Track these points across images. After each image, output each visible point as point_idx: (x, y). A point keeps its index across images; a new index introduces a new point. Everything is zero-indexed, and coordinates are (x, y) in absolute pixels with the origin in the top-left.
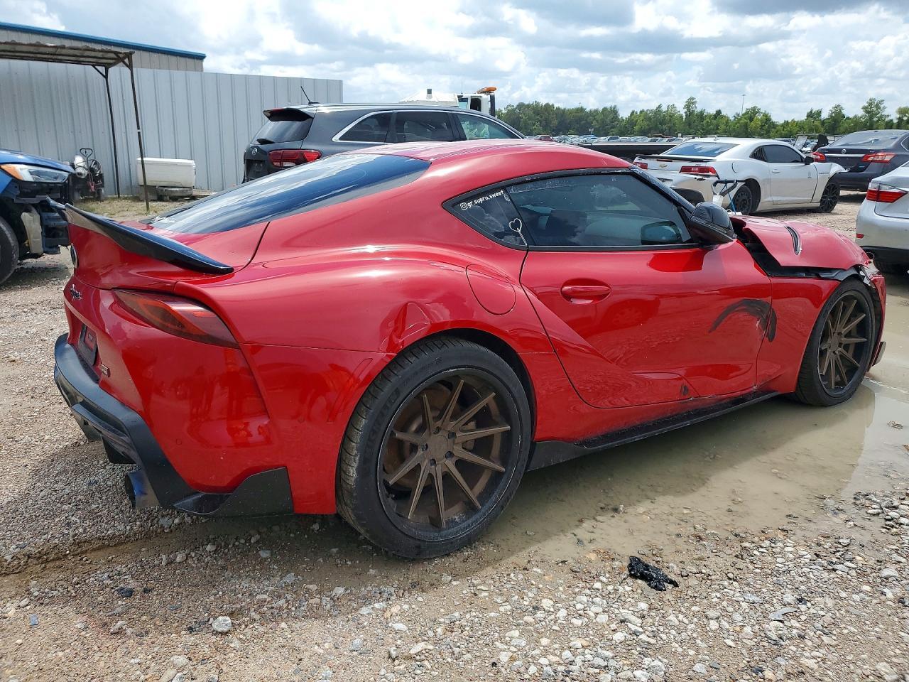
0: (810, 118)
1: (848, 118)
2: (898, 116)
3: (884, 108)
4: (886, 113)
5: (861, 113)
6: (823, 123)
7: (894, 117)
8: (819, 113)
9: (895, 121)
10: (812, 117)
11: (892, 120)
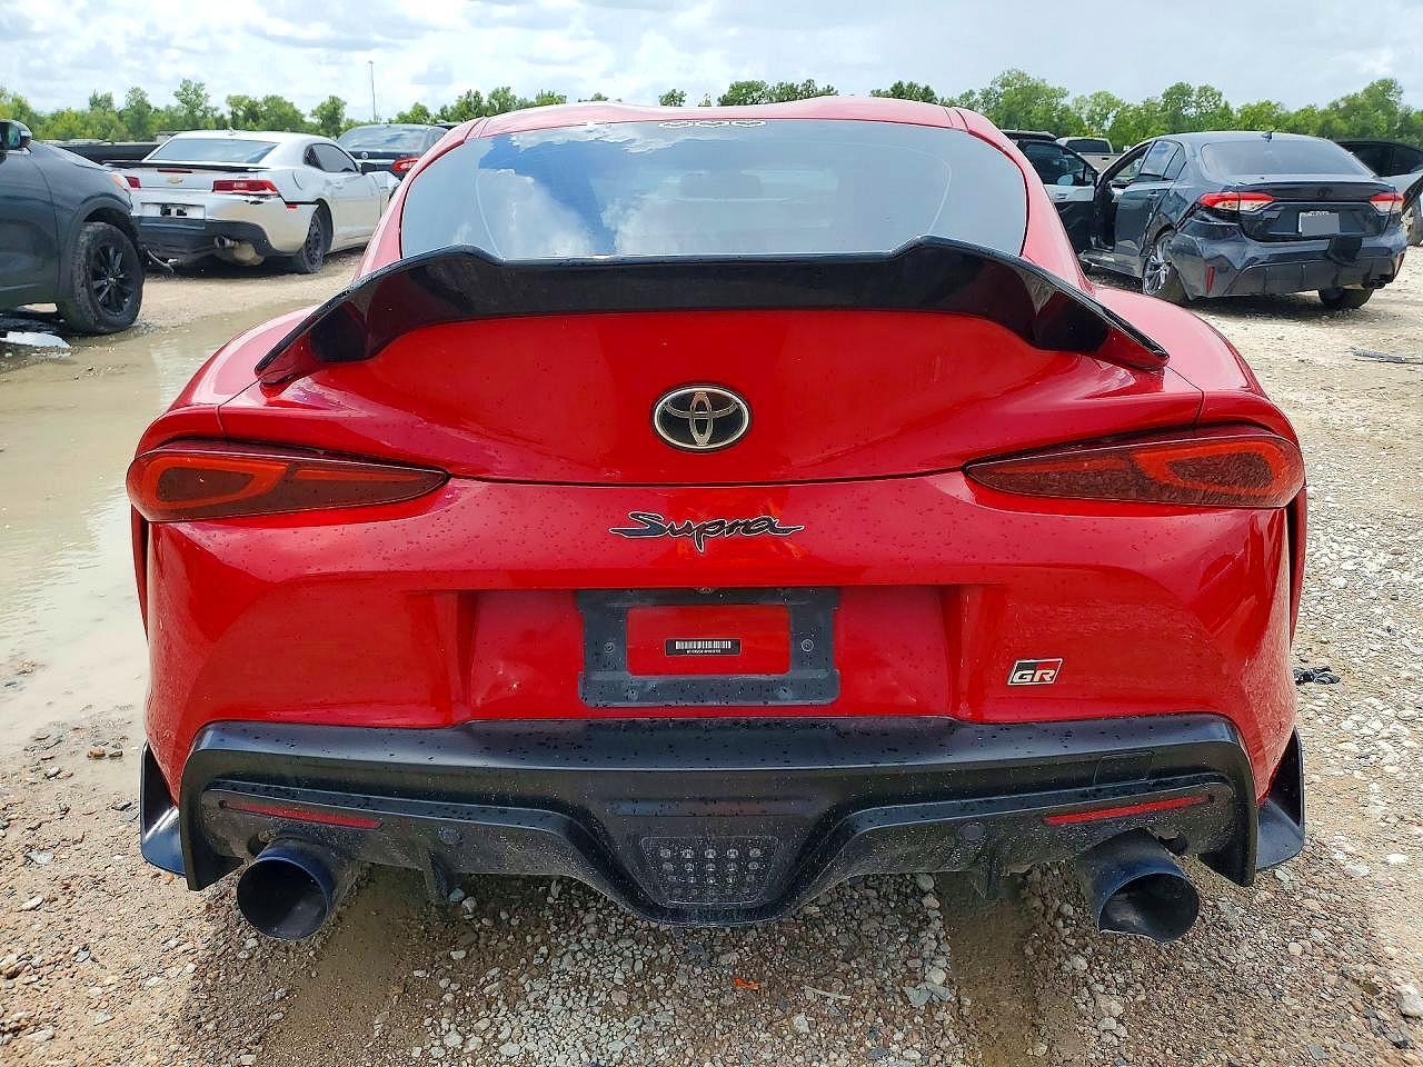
0: (97, 109)
1: (157, 110)
2: (231, 109)
3: (207, 96)
4: (212, 103)
5: (175, 103)
6: (120, 116)
7: (225, 111)
8: (108, 100)
9: (228, 117)
10: (99, 105)
11: (222, 116)
